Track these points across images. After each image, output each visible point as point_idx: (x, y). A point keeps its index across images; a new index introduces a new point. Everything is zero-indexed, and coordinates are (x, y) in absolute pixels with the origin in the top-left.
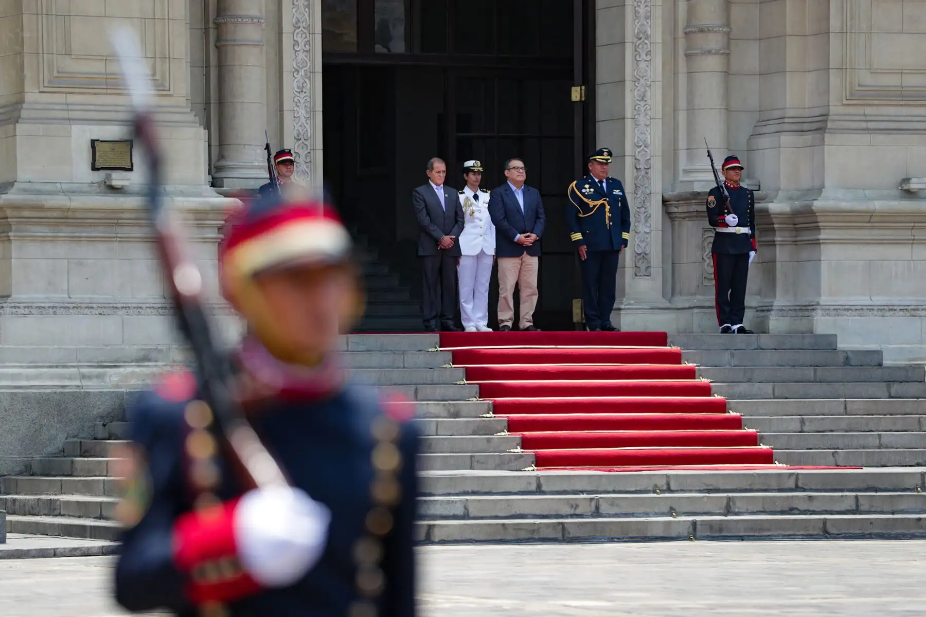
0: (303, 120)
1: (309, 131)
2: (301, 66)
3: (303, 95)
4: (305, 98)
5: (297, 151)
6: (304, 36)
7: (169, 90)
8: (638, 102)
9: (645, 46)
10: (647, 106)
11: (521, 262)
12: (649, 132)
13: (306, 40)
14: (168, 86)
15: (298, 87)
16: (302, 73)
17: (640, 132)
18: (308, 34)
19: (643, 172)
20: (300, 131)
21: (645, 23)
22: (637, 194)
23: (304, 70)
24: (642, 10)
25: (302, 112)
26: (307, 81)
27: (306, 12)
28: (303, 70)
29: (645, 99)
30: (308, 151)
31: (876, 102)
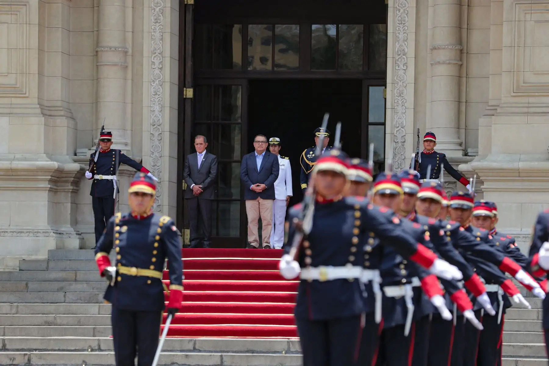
0: (157, 113)
1: (161, 119)
2: (157, 78)
3: (157, 96)
4: (159, 99)
5: (152, 133)
6: (159, 59)
7: (26, 94)
8: (397, 97)
9: (403, 60)
10: (404, 100)
11: (258, 203)
12: (405, 117)
13: (160, 61)
14: (24, 91)
15: (155, 92)
16: (157, 82)
17: (398, 117)
18: (161, 58)
19: (400, 144)
20: (155, 120)
21: (403, 44)
22: (395, 159)
23: (159, 81)
24: (401, 36)
25: (157, 108)
26: (160, 87)
27: (161, 43)
28: (157, 81)
29: (402, 95)
30: (160, 133)
31: (537, 94)
